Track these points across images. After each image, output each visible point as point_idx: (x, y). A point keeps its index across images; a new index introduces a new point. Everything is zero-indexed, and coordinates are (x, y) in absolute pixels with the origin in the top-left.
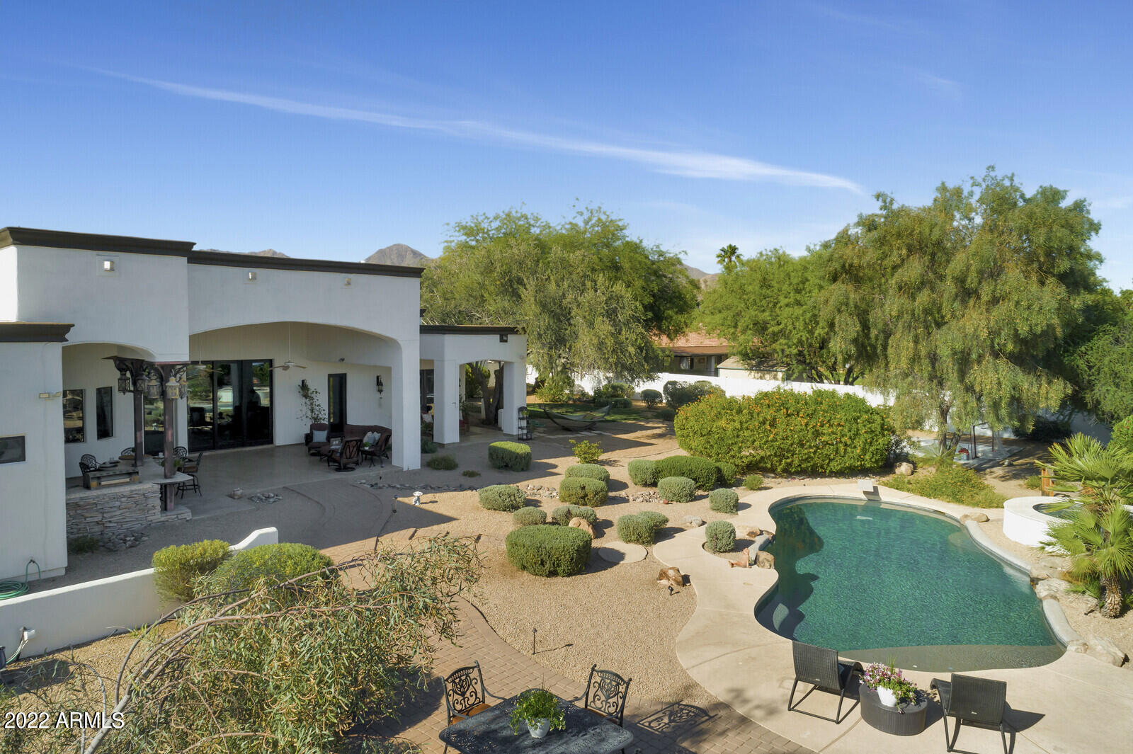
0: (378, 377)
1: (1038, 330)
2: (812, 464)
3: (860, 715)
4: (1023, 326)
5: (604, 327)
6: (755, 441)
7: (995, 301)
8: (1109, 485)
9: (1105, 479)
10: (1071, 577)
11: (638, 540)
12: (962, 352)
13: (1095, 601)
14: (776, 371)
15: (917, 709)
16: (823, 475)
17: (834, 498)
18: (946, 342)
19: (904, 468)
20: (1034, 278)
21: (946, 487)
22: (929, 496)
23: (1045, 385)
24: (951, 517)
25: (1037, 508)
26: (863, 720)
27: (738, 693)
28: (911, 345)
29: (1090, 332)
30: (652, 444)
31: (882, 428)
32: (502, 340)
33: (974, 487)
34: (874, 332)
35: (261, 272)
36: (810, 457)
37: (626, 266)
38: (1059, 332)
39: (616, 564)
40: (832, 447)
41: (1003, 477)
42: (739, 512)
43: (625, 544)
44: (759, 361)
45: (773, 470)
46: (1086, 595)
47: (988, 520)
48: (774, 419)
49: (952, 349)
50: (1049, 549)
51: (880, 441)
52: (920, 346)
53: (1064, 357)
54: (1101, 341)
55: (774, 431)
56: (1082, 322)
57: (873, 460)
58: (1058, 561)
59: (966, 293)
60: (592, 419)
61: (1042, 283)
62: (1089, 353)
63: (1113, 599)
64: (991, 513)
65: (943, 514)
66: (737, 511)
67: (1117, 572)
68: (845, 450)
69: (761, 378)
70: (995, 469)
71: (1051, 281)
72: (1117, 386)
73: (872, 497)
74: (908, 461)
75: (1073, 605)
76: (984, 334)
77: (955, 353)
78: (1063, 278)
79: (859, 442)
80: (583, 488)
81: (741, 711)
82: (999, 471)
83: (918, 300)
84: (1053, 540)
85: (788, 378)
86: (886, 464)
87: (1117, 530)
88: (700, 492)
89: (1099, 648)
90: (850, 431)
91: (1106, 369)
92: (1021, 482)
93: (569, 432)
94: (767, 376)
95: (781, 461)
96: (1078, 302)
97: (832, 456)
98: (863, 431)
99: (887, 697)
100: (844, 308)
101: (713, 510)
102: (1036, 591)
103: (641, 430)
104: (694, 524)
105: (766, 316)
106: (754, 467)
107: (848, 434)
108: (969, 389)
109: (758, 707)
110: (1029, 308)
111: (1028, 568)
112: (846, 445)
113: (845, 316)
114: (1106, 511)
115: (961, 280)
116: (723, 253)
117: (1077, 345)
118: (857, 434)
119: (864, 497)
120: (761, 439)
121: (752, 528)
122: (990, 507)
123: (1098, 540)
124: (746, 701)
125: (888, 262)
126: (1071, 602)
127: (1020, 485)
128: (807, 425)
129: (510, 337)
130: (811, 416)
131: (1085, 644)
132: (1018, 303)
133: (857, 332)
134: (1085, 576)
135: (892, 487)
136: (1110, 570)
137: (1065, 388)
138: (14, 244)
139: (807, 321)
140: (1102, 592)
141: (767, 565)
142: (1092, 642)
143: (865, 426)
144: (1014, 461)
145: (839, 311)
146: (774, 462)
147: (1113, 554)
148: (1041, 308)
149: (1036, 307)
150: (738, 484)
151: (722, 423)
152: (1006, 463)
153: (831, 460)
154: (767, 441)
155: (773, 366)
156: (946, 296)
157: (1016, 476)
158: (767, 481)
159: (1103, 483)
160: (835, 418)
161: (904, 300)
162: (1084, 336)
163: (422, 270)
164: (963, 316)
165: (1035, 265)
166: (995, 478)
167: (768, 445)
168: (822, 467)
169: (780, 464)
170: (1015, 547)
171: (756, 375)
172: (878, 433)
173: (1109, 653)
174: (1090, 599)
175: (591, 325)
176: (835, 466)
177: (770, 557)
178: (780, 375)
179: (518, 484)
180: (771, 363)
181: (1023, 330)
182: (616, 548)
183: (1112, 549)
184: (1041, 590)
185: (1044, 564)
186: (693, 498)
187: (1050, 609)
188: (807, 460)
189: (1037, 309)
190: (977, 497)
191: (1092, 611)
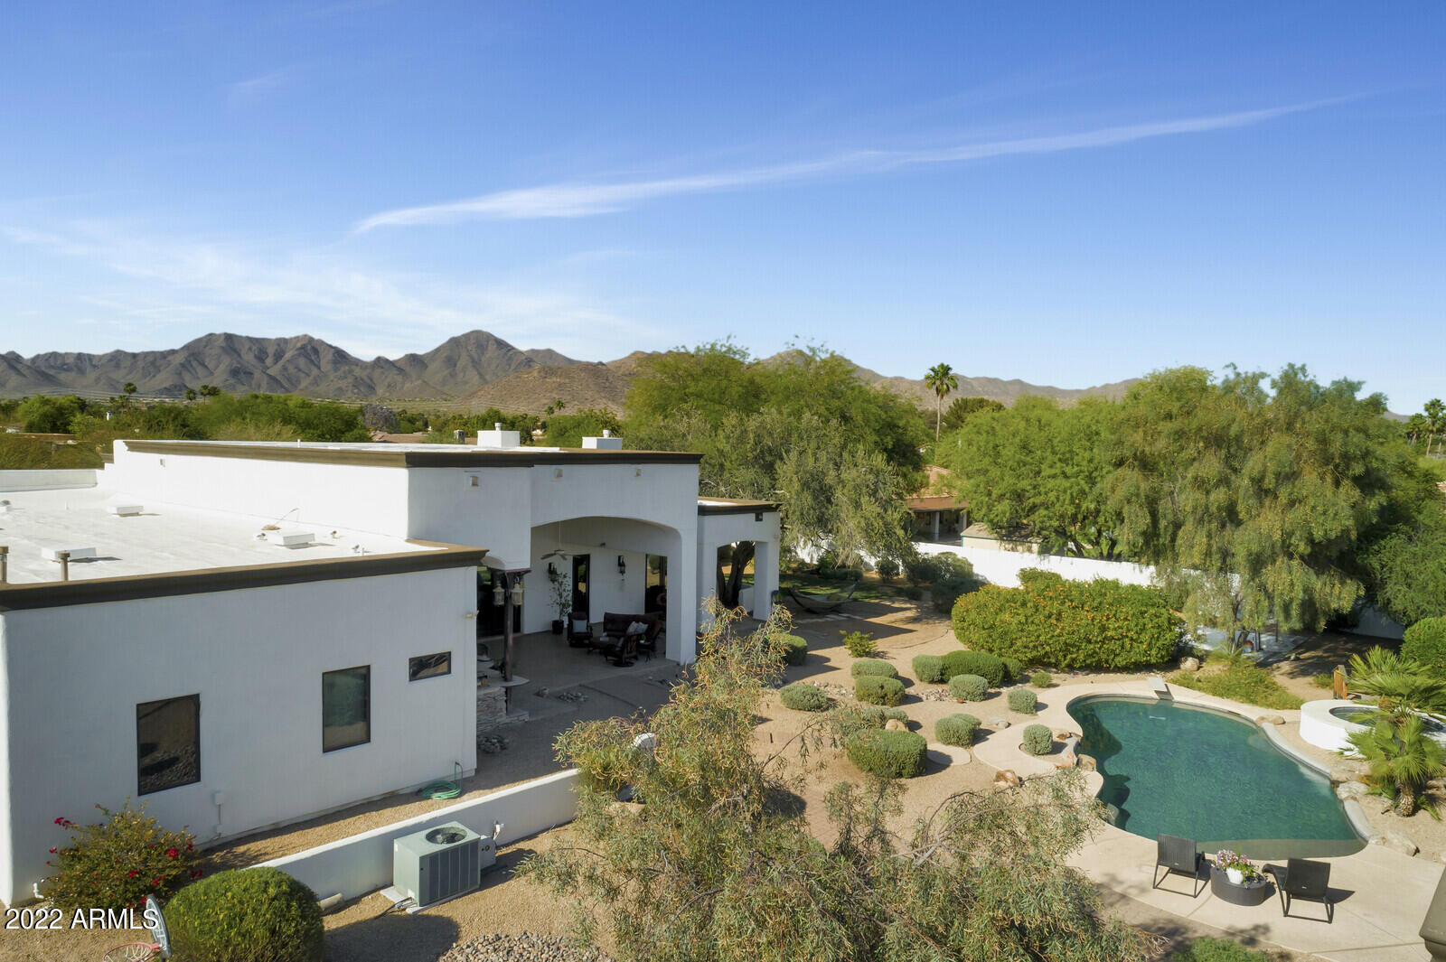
0: (619, 557)
1: (1333, 535)
2: (1097, 659)
3: (1210, 892)
4: (1318, 531)
5: (870, 508)
6: (1040, 635)
7: (1292, 503)
8: (1404, 701)
9: (1402, 695)
10: (1368, 779)
11: (958, 743)
12: (1256, 554)
13: (1390, 802)
14: (1030, 542)
15: (1258, 886)
16: (1107, 670)
17: (1125, 696)
18: (1243, 541)
19: (1189, 663)
20: (1329, 479)
21: (1240, 688)
22: (1222, 696)
23: (1338, 585)
24: (1246, 719)
25: (1333, 711)
26: (1214, 896)
27: (1113, 878)
28: (1205, 540)
29: (1383, 530)
30: (911, 631)
31: (1169, 622)
32: (758, 519)
33: (1267, 688)
34: (1163, 523)
35: (565, 468)
36: (1095, 652)
37: (859, 419)
38: (1354, 535)
39: (948, 766)
40: (1118, 642)
41: (1290, 674)
42: (1039, 713)
43: (944, 746)
44: (1012, 532)
45: (1056, 666)
46: (1382, 797)
47: (1284, 723)
48: (1060, 614)
49: (1247, 551)
50: (1346, 753)
51: (1167, 636)
52: (1212, 542)
53: (1358, 555)
54: (1394, 542)
55: (1061, 625)
56: (1377, 522)
57: (1159, 655)
58: (1356, 765)
59: (1262, 492)
60: (838, 600)
61: (1337, 484)
62: (1383, 551)
63: (1406, 800)
64: (1286, 714)
65: (1238, 715)
66: (1036, 711)
67: (1410, 777)
68: (1131, 645)
69: (1013, 549)
70: (1281, 664)
71: (1346, 483)
72: (1409, 586)
73: (1165, 697)
74: (1193, 656)
75: (1371, 805)
76: (1277, 536)
77: (1250, 555)
78: (1358, 481)
79: (1145, 637)
80: (882, 687)
81: (1118, 889)
82: (1286, 666)
83: (1213, 497)
84: (1352, 746)
85: (1045, 551)
86: (1173, 657)
87: (1412, 741)
88: (993, 691)
89: (1395, 841)
90: (1136, 625)
91: (1398, 569)
92: (1310, 679)
93: (814, 616)
94: (1020, 548)
95: (1065, 656)
96: (1373, 503)
97: (1118, 651)
98: (1150, 626)
99: (1235, 876)
100: (1134, 499)
101: (1012, 710)
102: (1338, 793)
103: (892, 612)
104: (1000, 725)
105: (1024, 484)
106: (1040, 662)
107: (1135, 629)
108: (1262, 588)
109: (1131, 887)
110: (1324, 513)
111: (1328, 771)
112: (1132, 639)
113: (1135, 507)
114: (1402, 723)
115: (1258, 481)
116: (933, 374)
117: (1370, 543)
118: (1143, 629)
119: (1156, 696)
120: (1047, 633)
121: (1061, 730)
122: (1284, 709)
123: (1395, 749)
124: (1121, 883)
125: (1184, 455)
126: (1369, 803)
127: (1310, 684)
128: (1093, 619)
129: (766, 516)
130: (1096, 609)
131: (1383, 838)
132: (1313, 508)
133: (1147, 525)
134: (1383, 778)
135: (1181, 684)
136: (1404, 775)
137: (1358, 589)
138: (407, 467)
139: (1075, 494)
140: (1396, 794)
141: (1090, 767)
142: (1390, 836)
143: (1152, 620)
144: (1300, 654)
145: (1129, 502)
146: (1059, 658)
147: (1408, 762)
148: (1336, 514)
149: (1331, 512)
150: (1026, 680)
151: (1006, 616)
152: (1292, 657)
153: (1116, 655)
154: (1053, 636)
155: (1027, 536)
156: (1241, 492)
157: (1304, 672)
158: (1055, 677)
159: (1400, 698)
160: (1121, 612)
161: (1199, 495)
162: (1377, 534)
163: (702, 456)
164: (1259, 515)
165: (1331, 467)
166: (1282, 674)
167: (1054, 639)
168: (1107, 662)
169: (1065, 660)
170: (1314, 750)
171: (1007, 546)
172: (1165, 628)
173: (1403, 845)
174: (1386, 800)
175: (857, 505)
176: (1120, 661)
177: (1093, 761)
178: (1035, 547)
179: (804, 680)
180: (1023, 532)
181: (1318, 534)
182: (940, 751)
183: (1407, 758)
184: (1342, 792)
185: (1343, 767)
186: (987, 696)
187: (1351, 809)
188: (1091, 656)
189: (1332, 515)
190: (1271, 699)
191: (1388, 811)
